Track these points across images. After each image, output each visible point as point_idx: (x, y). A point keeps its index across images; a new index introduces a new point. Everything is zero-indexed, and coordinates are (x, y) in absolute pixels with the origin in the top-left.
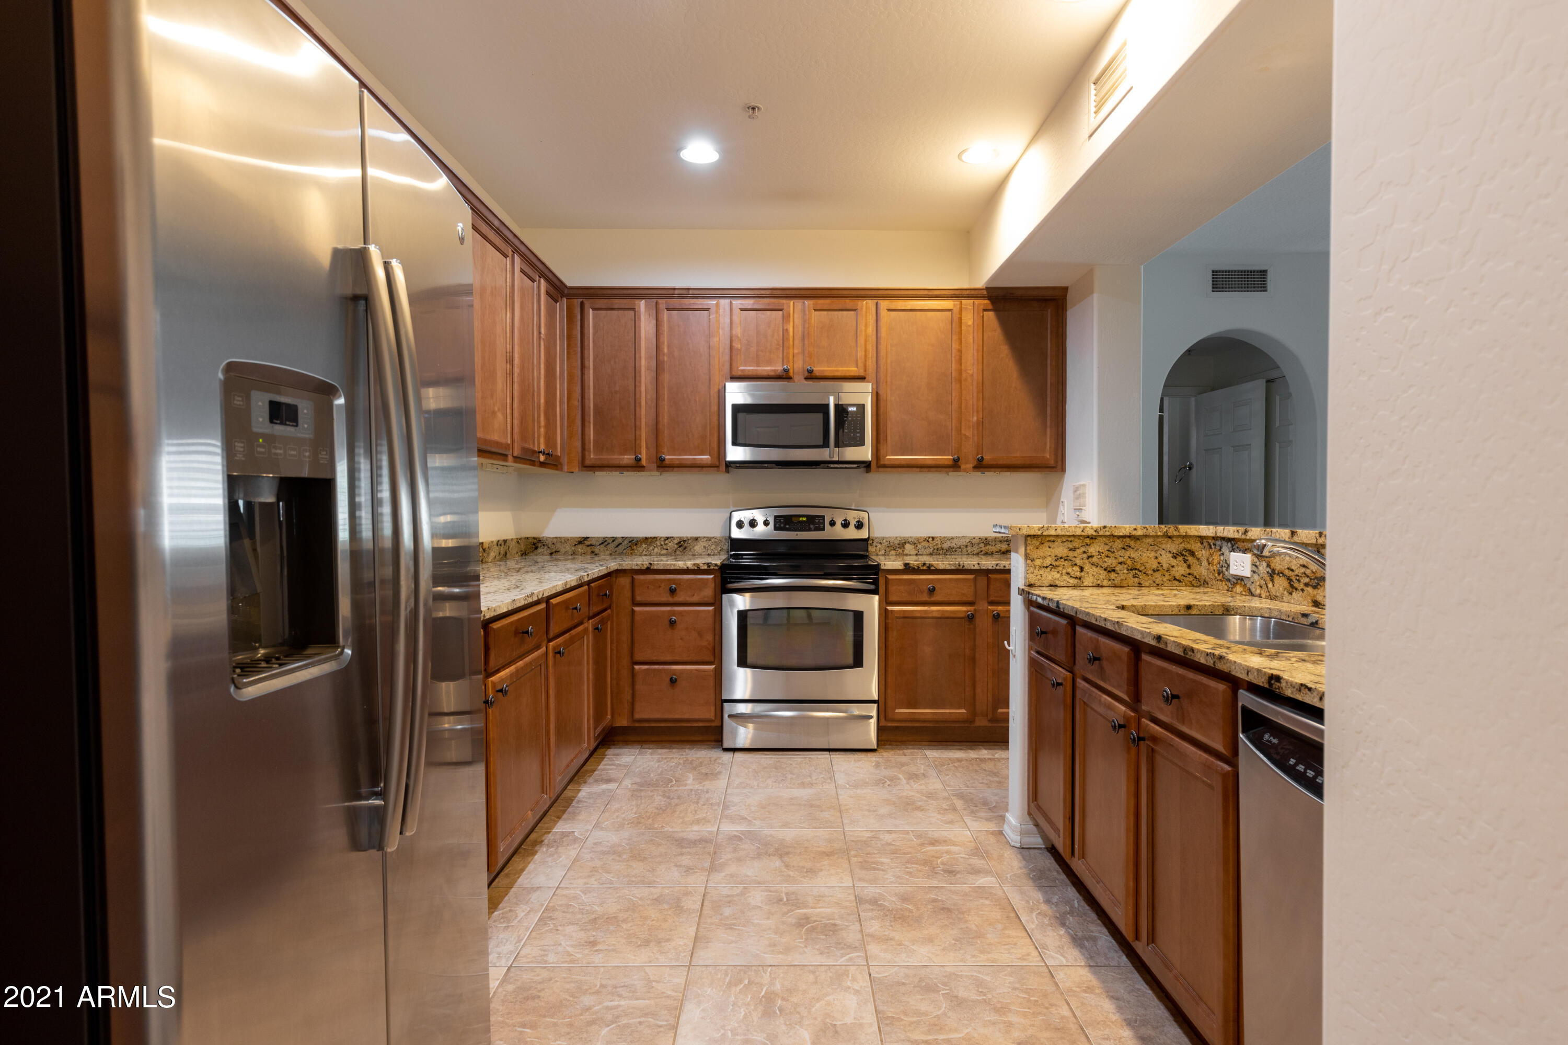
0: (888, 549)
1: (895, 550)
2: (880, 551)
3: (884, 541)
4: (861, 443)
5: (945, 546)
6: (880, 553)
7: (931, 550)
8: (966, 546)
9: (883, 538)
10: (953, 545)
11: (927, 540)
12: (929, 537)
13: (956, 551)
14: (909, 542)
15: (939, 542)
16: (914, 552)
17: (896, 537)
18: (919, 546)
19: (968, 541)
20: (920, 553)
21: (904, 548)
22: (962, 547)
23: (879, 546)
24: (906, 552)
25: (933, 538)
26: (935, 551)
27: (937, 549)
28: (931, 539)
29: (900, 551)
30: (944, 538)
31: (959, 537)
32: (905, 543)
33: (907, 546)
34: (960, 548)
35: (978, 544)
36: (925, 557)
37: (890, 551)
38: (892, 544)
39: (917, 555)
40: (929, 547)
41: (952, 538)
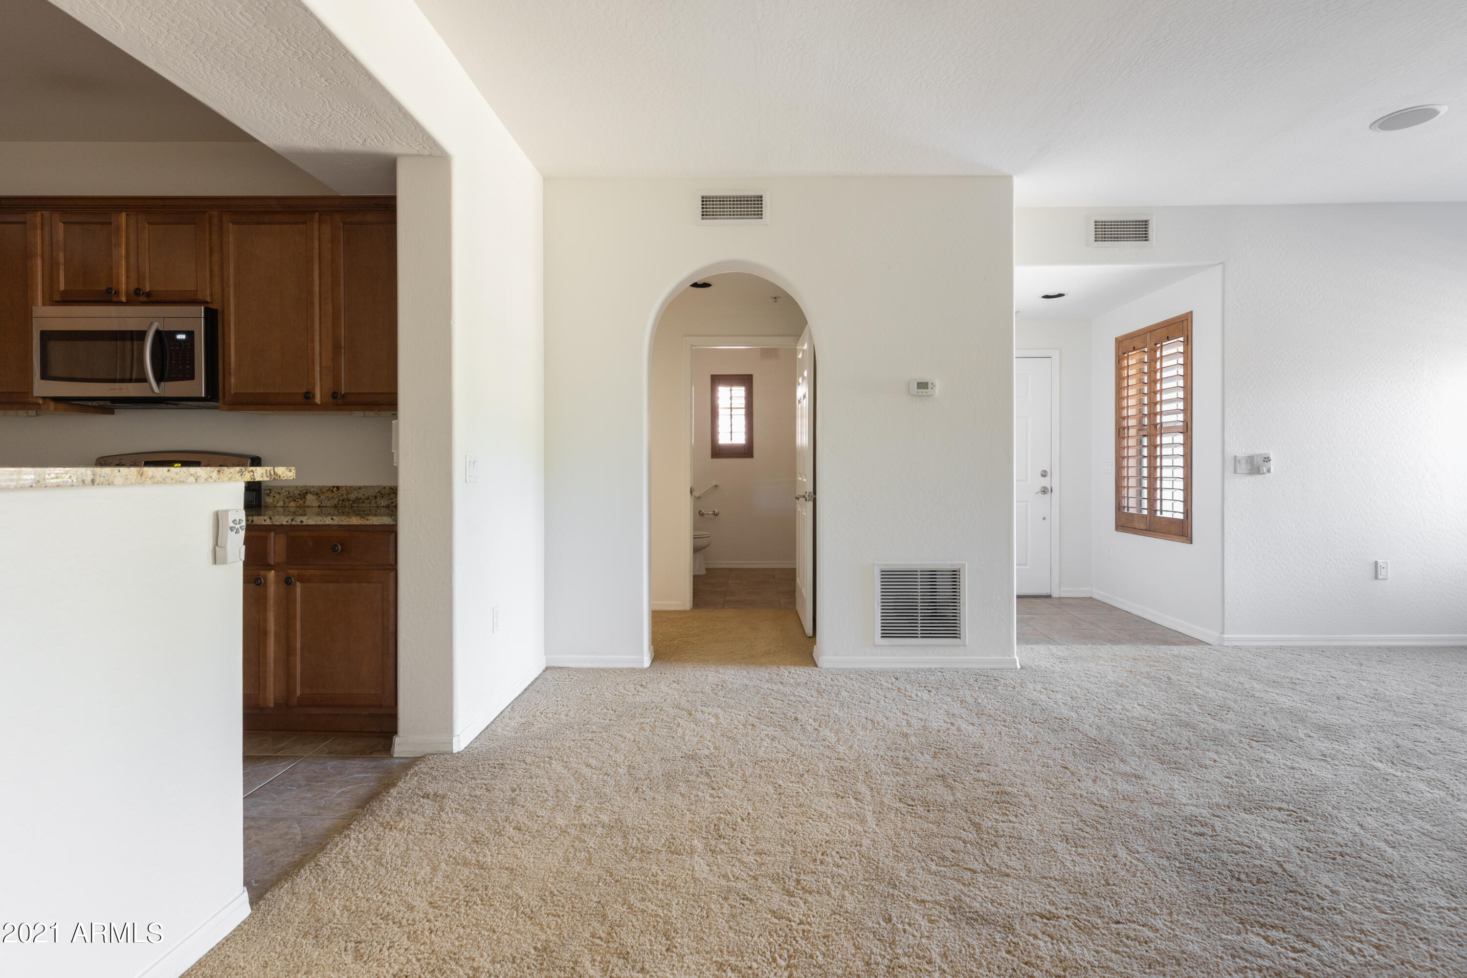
0: (287, 500)
1: (295, 501)
2: (278, 502)
3: (283, 491)
4: (190, 375)
5: (352, 496)
6: (279, 505)
7: (336, 501)
8: (376, 497)
9: (282, 488)
10: (360, 496)
11: (331, 489)
12: (334, 487)
13: (363, 502)
14: (311, 493)
15: (345, 492)
16: (317, 504)
17: (297, 487)
18: (323, 497)
19: (377, 491)
20: (324, 504)
21: (305, 499)
22: (370, 498)
23: (277, 496)
24: (308, 503)
25: (338, 488)
26: (340, 502)
27: (343, 500)
28: (335, 489)
29: (301, 502)
30: (351, 487)
31: (367, 487)
32: (307, 493)
33: (309, 497)
34: (368, 498)
35: (389, 494)
36: (329, 509)
37: (289, 503)
38: (292, 494)
39: (319, 506)
40: (333, 498)
41: (360, 488)
